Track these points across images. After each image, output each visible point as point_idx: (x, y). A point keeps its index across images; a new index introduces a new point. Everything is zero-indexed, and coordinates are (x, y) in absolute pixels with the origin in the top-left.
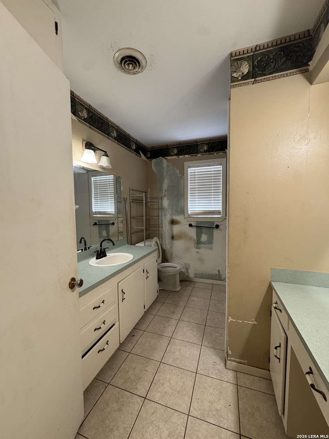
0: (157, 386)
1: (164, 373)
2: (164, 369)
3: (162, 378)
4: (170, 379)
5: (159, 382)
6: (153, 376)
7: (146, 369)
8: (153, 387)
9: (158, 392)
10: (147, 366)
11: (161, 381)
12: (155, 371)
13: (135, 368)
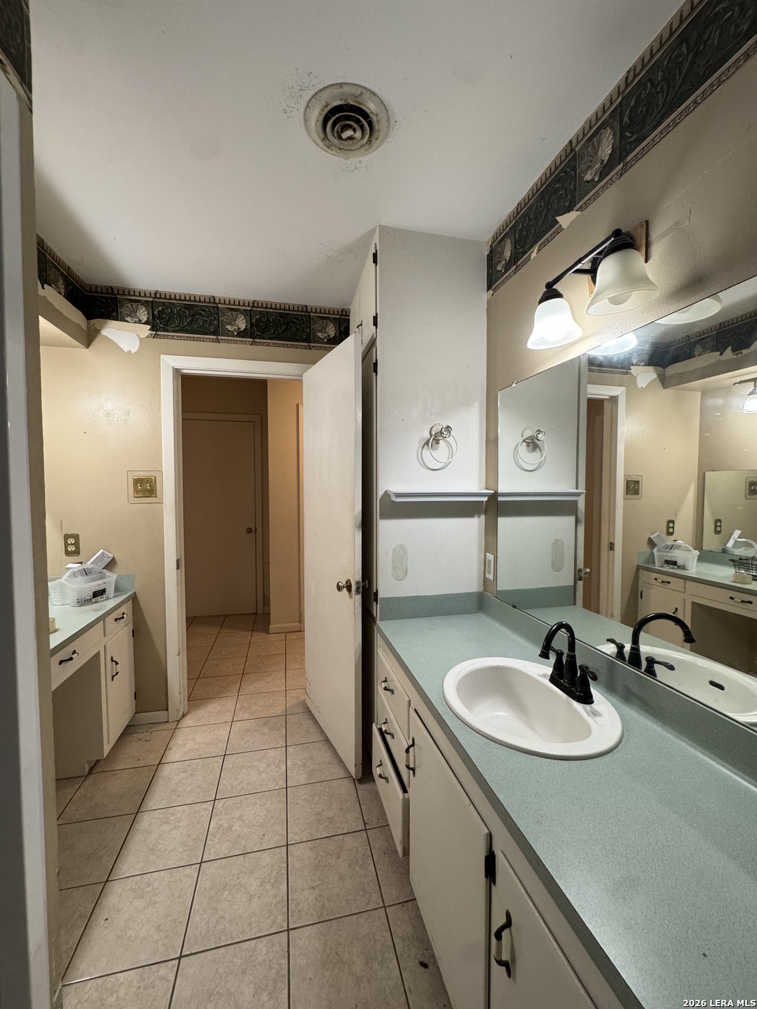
0: (275, 873)
1: (269, 908)
2: (272, 918)
3: (272, 892)
4: (250, 901)
5: (272, 881)
6: (292, 886)
7: (317, 891)
8: (280, 867)
9: (268, 865)
10: (316, 899)
11: (268, 887)
12: (293, 899)
13: (342, 878)
